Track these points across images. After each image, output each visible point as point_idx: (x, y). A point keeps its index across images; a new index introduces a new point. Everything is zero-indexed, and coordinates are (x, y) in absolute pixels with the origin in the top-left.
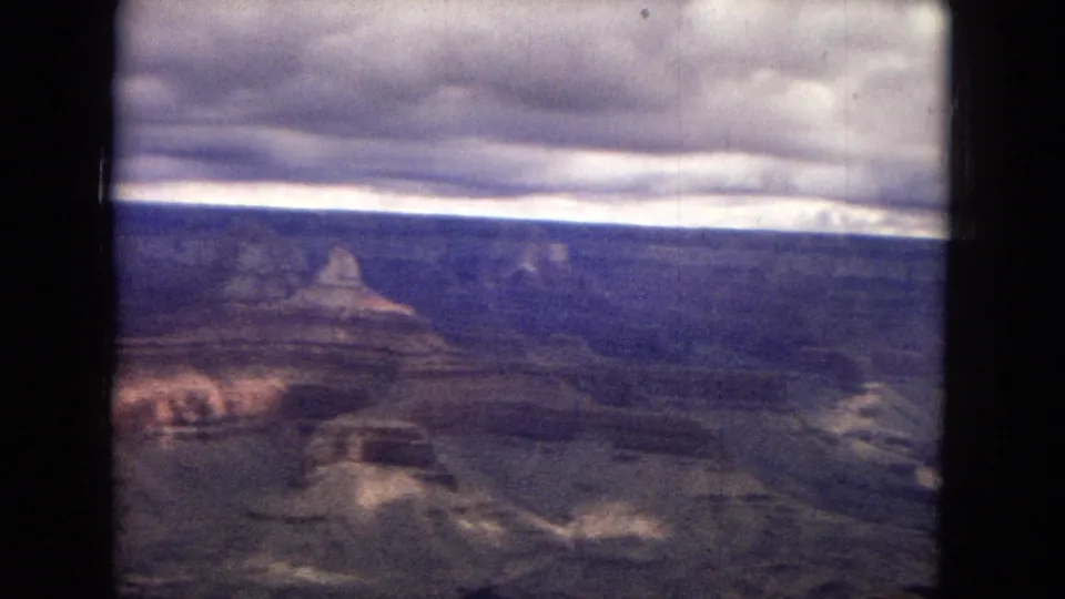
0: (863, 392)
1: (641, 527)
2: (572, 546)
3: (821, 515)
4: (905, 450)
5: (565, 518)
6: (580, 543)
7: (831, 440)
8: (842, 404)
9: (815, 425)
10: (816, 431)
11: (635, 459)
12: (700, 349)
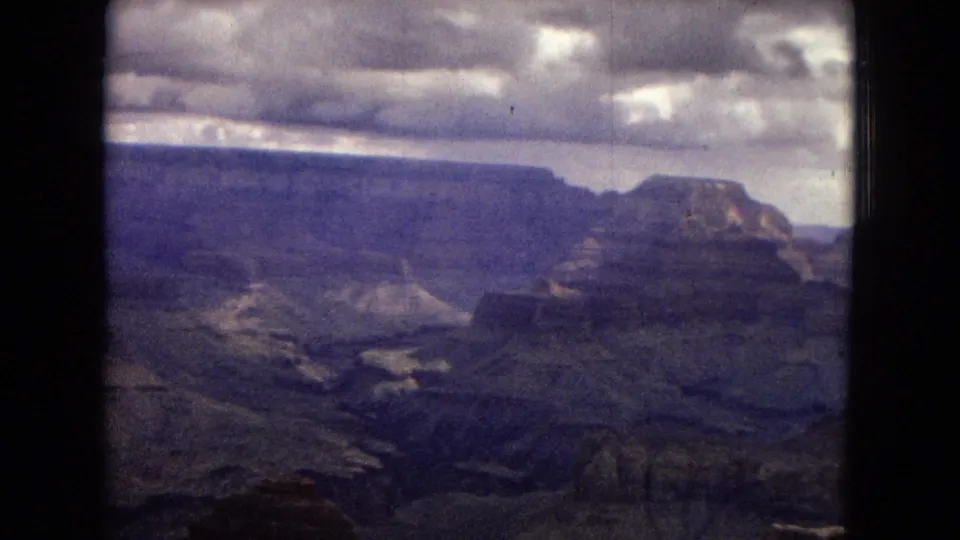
0: (247, 292)
4: (290, 345)
7: (221, 337)
8: (229, 303)
9: (204, 322)
10: (207, 329)
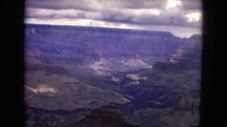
0: (100, 60)
1: (52, 90)
2: (37, 93)
3: (91, 87)
4: (110, 73)
5: (35, 88)
6: (39, 93)
8: (96, 63)
11: (50, 75)
12: (64, 51)
